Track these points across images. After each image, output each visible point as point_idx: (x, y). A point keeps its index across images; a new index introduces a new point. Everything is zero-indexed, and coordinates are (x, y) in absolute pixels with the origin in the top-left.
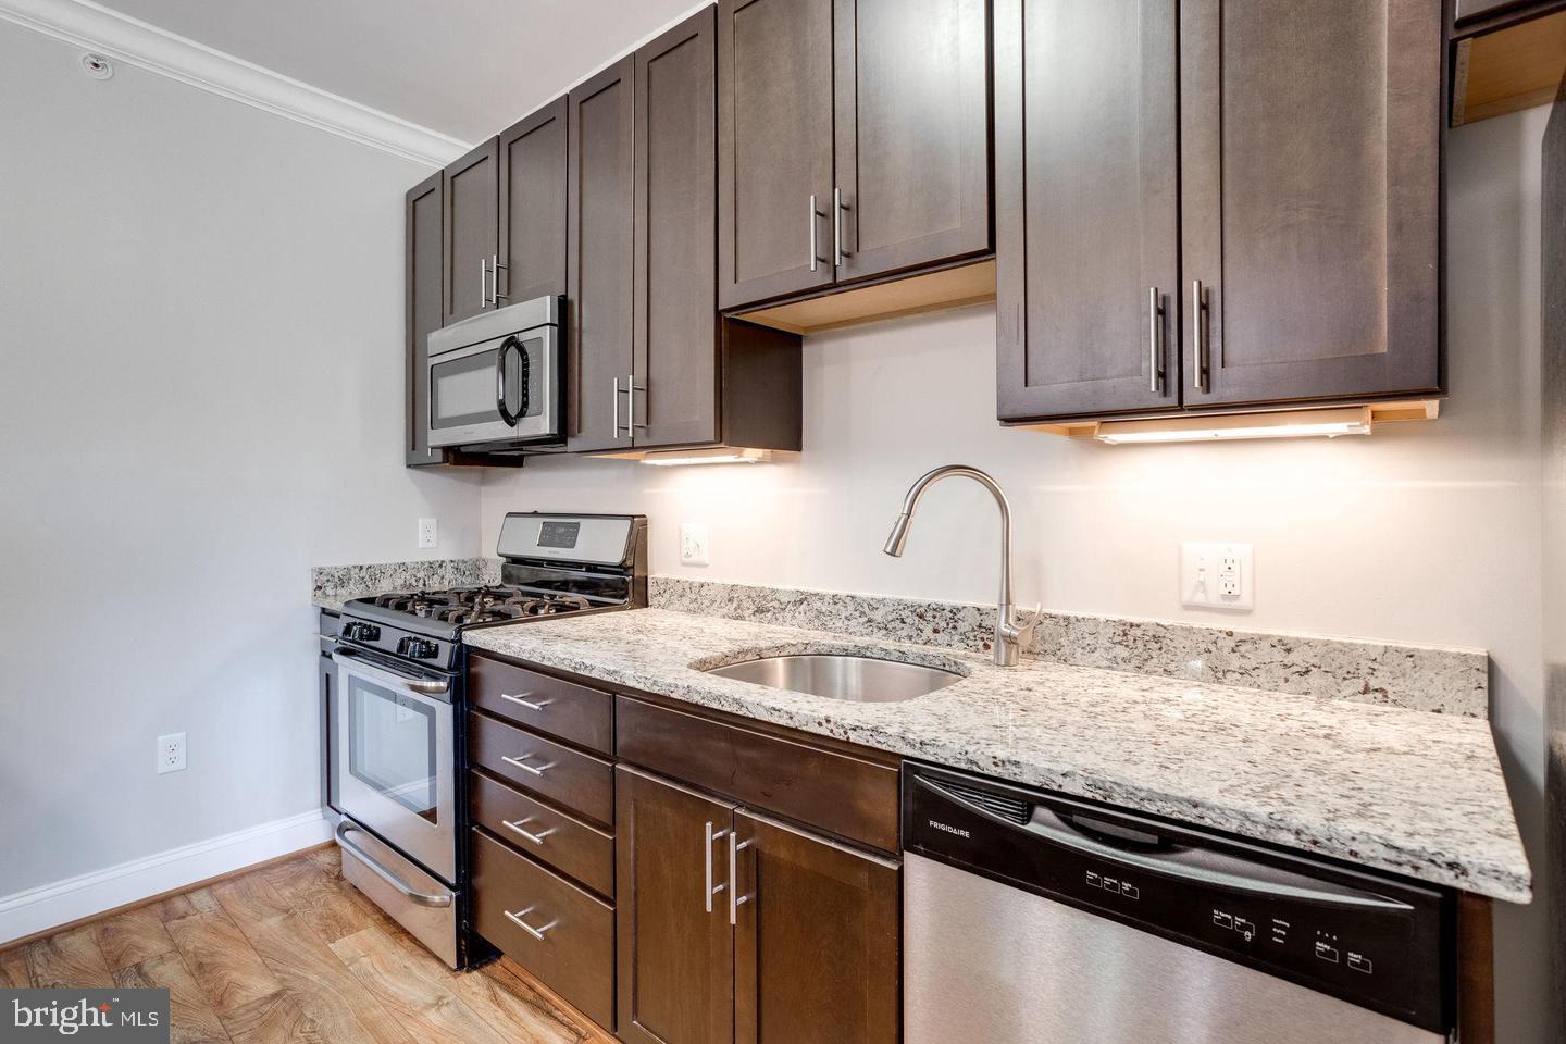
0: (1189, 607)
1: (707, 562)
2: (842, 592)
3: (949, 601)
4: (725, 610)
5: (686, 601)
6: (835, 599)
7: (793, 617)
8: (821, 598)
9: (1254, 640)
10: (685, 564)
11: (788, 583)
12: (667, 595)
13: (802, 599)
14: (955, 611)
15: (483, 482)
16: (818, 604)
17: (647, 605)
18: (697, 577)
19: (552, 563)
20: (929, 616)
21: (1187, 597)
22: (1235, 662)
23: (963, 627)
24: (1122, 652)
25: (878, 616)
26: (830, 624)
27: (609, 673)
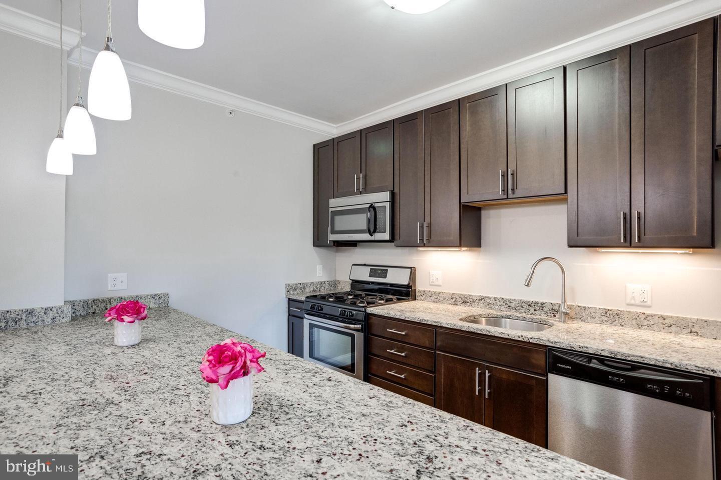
0: (628, 305)
1: (441, 284)
2: (498, 296)
3: (540, 300)
4: (450, 302)
5: (433, 298)
6: (496, 299)
7: (478, 304)
8: (490, 298)
9: (652, 316)
10: (431, 285)
11: (476, 293)
12: (424, 296)
13: (482, 299)
14: (542, 304)
15: (337, 251)
16: (488, 301)
17: (415, 299)
18: (438, 290)
19: (373, 283)
20: (533, 305)
21: (628, 301)
22: (646, 323)
23: (545, 309)
24: (605, 318)
25: (512, 305)
26: (493, 307)
27: (435, 322)
